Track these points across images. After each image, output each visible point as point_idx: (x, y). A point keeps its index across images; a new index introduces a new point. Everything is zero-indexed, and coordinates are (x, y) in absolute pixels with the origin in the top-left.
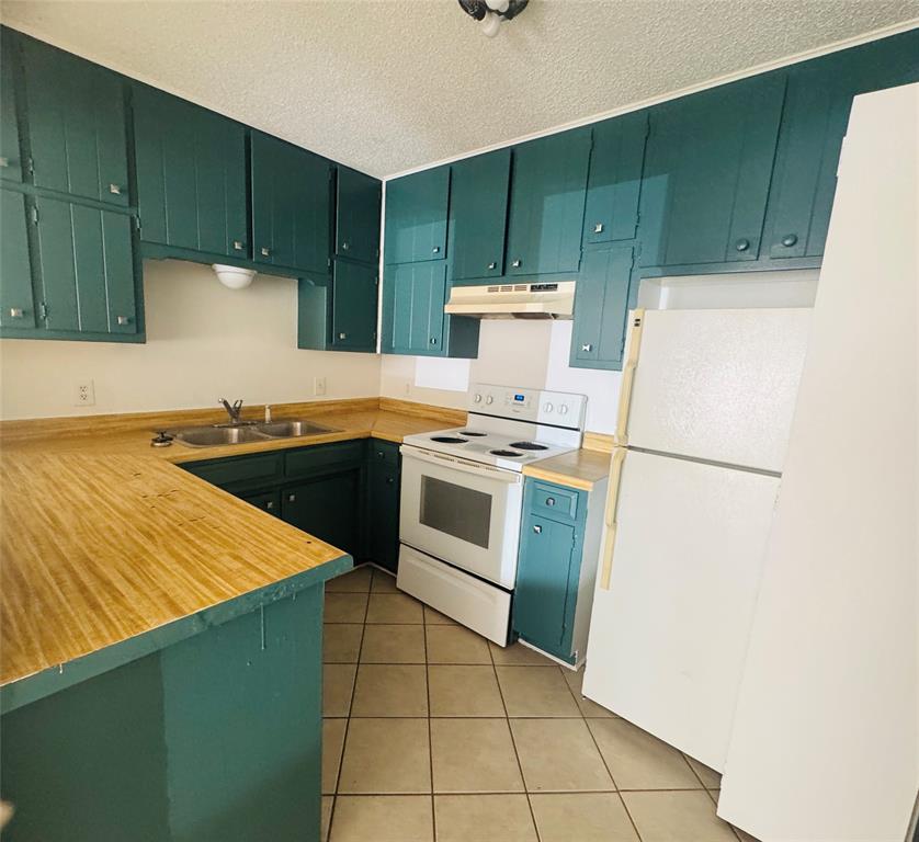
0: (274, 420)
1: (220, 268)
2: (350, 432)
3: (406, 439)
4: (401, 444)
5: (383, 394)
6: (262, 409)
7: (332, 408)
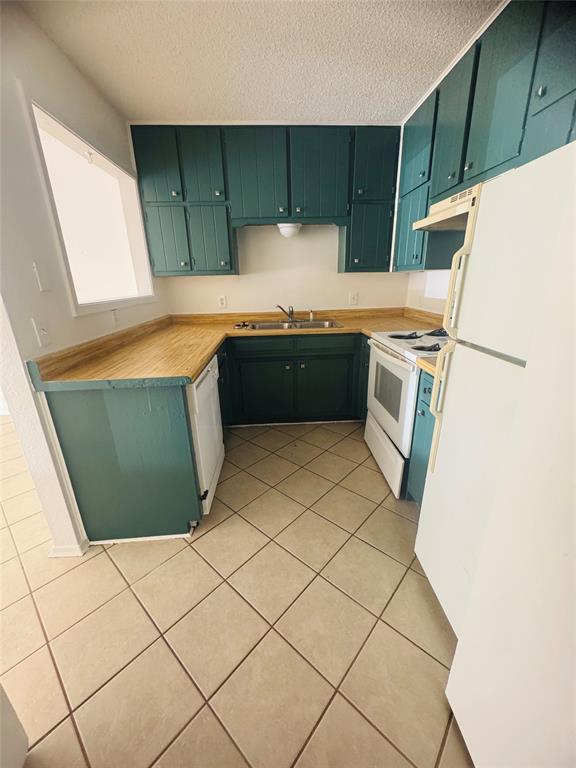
0: (314, 320)
1: (280, 225)
2: (346, 328)
3: (373, 335)
4: (369, 338)
5: (409, 305)
6: (308, 314)
7: (361, 314)
